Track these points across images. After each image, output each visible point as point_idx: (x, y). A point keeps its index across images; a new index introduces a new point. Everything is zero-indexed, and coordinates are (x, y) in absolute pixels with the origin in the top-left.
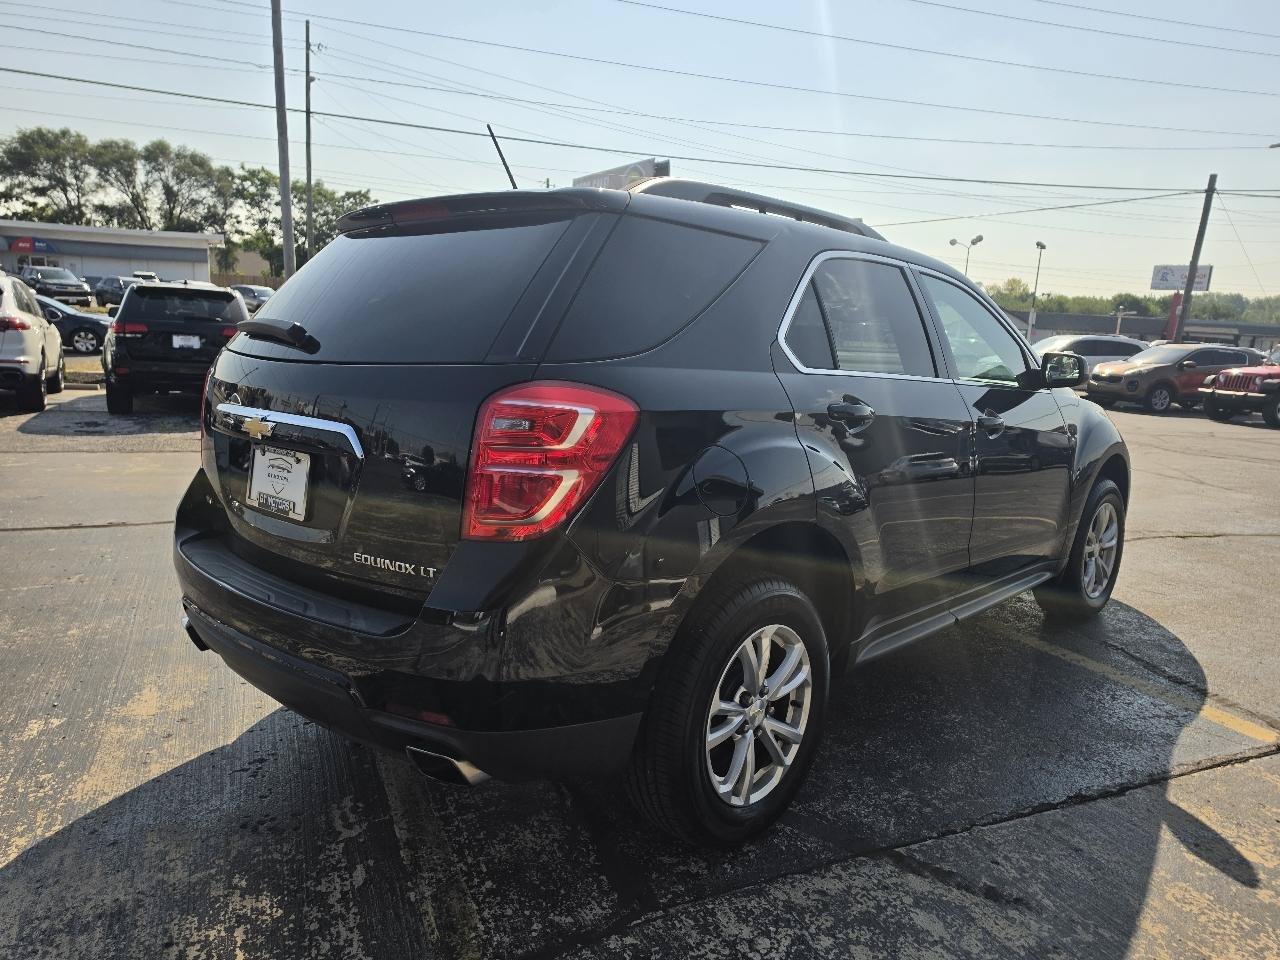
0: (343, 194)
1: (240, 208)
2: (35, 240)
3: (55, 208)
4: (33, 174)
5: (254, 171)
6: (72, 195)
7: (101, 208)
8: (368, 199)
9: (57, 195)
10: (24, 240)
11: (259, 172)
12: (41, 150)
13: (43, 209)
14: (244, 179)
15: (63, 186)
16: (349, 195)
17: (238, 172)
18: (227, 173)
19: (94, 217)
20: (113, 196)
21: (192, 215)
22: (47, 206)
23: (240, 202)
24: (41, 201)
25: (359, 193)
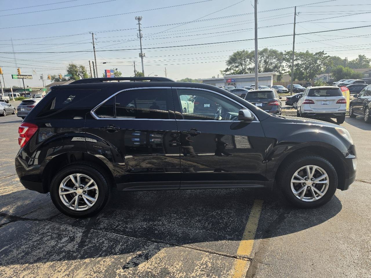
0: (315, 54)
1: (284, 64)
2: (232, 79)
3: (240, 70)
4: (235, 63)
5: (288, 52)
6: (244, 67)
7: (249, 69)
8: (323, 54)
9: (240, 67)
10: (229, 79)
11: (290, 52)
12: (238, 57)
13: (237, 71)
14: (286, 55)
15: (242, 64)
16: (317, 54)
17: (284, 53)
18: (281, 53)
19: (247, 71)
20: (252, 65)
21: (271, 67)
22: (238, 70)
23: (284, 61)
24: (237, 69)
25: (320, 52)
